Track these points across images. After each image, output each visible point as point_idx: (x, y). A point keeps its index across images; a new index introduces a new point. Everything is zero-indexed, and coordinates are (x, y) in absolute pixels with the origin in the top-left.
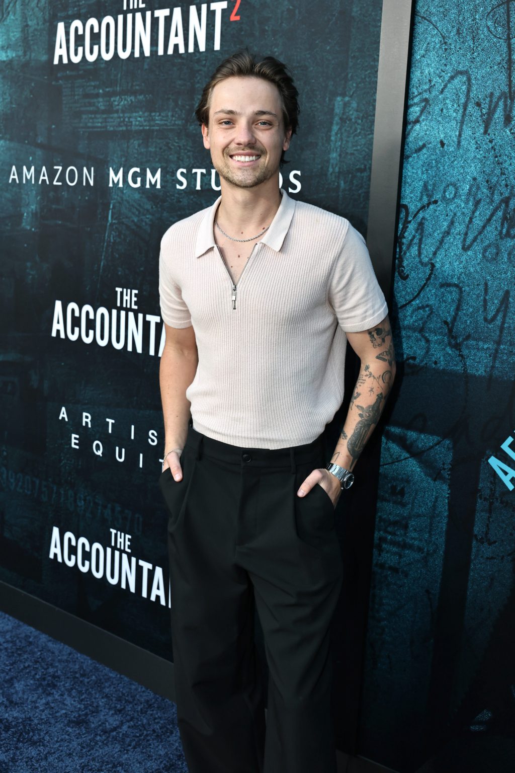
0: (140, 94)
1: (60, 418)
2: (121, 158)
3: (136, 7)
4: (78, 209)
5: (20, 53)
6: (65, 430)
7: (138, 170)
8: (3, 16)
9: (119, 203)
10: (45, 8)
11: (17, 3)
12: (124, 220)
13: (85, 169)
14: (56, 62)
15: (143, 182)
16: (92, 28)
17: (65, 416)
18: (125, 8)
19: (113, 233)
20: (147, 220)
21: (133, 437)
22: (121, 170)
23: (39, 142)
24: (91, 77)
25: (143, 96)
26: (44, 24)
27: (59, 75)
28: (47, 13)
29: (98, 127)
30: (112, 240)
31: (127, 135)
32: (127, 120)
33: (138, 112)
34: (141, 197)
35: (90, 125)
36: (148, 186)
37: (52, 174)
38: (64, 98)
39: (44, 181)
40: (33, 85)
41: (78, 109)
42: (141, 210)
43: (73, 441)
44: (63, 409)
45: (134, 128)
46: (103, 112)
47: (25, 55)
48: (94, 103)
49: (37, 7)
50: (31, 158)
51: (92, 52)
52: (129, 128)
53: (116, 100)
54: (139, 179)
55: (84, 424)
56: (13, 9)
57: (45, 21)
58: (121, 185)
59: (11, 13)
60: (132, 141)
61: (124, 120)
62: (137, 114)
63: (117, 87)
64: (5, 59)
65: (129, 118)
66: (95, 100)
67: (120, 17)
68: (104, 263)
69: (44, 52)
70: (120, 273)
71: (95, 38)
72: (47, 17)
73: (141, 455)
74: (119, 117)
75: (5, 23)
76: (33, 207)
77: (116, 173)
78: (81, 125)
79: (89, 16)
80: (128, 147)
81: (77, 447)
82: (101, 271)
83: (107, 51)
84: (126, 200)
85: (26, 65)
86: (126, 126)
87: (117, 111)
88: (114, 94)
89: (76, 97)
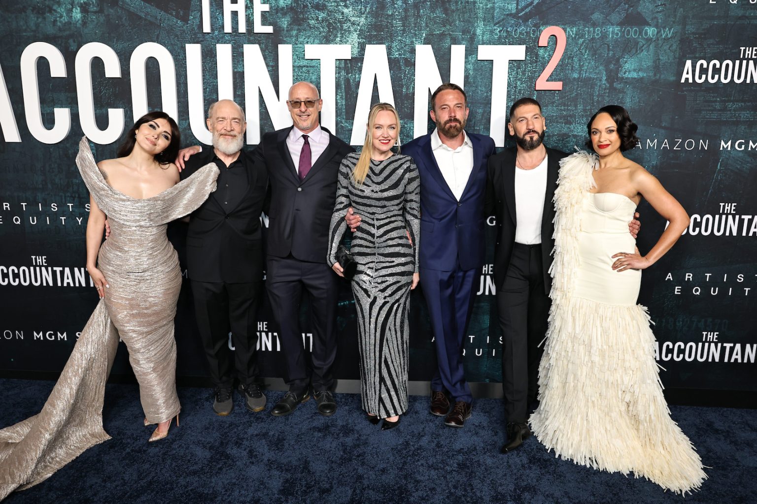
0: (749, 102)
1: (666, 279)
2: (731, 135)
3: (750, 57)
4: (693, 163)
5: (651, 74)
6: (671, 285)
7: (743, 141)
8: (637, 51)
9: (727, 159)
10: (676, 51)
11: (651, 45)
12: (730, 167)
13: (701, 141)
14: (683, 81)
15: (747, 147)
16: (715, 65)
17: (671, 278)
18: (741, 57)
19: (721, 174)
20: (747, 167)
21: (725, 280)
22: (730, 142)
23: (663, 125)
24: (711, 92)
25: (750, 103)
26: (674, 59)
27: (684, 89)
28: (678, 54)
29: (715, 118)
30: (719, 178)
31: (737, 123)
32: (737, 115)
33: (746, 111)
34: (744, 155)
35: (708, 117)
36: (750, 149)
37: (672, 144)
38: (687, 102)
39: (665, 148)
40: (661, 93)
41: (699, 108)
42: (744, 162)
43: (676, 290)
44: (670, 274)
45: (741, 119)
46: (719, 110)
47: (655, 75)
48: (712, 105)
49: (669, 49)
50: (655, 135)
51: (713, 78)
52: (739, 119)
53: (730, 105)
54: (743, 146)
55: (686, 280)
56: (647, 49)
57: (675, 58)
58: (729, 149)
59: (644, 51)
60: (740, 126)
61: (735, 116)
62: (745, 112)
63: (731, 97)
64: (636, 77)
65: (739, 114)
66: (713, 104)
67: (738, 62)
68: (711, 192)
69: (672, 75)
70: (724, 195)
71: (716, 71)
72: (677, 56)
73: (731, 289)
74: (732, 114)
75: (638, 56)
76: (654, 163)
77: (726, 143)
78: (700, 117)
79: (713, 59)
80: (737, 129)
81: (680, 293)
82: (709, 195)
83: (726, 78)
84: (733, 157)
85: (655, 82)
86: (736, 118)
87: (730, 110)
88: (729, 101)
89: (698, 102)
